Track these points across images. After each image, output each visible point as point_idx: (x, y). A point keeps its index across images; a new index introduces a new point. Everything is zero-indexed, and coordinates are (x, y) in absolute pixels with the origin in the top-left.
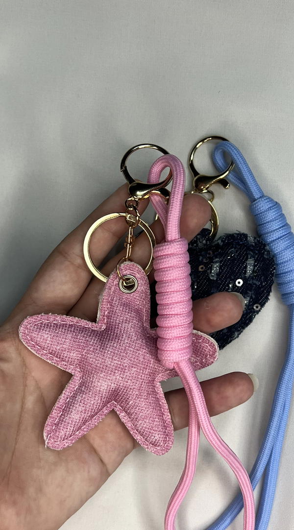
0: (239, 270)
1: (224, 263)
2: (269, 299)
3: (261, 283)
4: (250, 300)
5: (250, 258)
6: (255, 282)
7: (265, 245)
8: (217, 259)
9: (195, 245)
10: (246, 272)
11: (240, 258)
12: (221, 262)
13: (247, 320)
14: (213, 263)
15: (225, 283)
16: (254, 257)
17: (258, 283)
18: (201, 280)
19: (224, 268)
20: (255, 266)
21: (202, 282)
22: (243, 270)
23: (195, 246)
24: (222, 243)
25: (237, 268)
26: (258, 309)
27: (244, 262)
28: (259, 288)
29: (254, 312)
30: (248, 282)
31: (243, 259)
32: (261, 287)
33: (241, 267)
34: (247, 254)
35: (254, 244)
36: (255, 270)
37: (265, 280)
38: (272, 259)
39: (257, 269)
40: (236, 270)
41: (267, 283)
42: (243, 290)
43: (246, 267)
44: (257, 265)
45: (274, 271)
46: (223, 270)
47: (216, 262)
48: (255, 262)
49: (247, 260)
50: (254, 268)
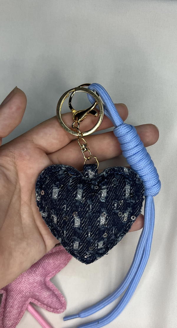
0: (121, 193)
1: (110, 189)
2: (141, 211)
3: (136, 201)
4: (129, 214)
5: (127, 184)
6: (132, 201)
7: (136, 175)
8: (105, 187)
9: (87, 176)
10: (125, 194)
11: (120, 185)
12: (107, 188)
13: (127, 227)
14: (102, 189)
15: (111, 203)
16: (130, 183)
17: (134, 202)
18: (94, 203)
19: (110, 193)
20: (131, 190)
21: (95, 205)
22: (123, 193)
23: (87, 178)
24: (107, 175)
25: (119, 192)
26: (134, 219)
27: (123, 188)
28: (134, 204)
29: (132, 221)
30: (127, 202)
31: (122, 185)
32: (136, 204)
33: (122, 191)
34: (125, 182)
35: (128, 174)
36: (131, 192)
37: (138, 199)
38: (142, 183)
39: (133, 192)
40: (118, 194)
41: (139, 201)
42: (124, 207)
43: (125, 191)
44: (132, 189)
45: (144, 192)
46: (109, 195)
47: (104, 189)
48: (131, 187)
49: (125, 186)
50: (131, 191)
